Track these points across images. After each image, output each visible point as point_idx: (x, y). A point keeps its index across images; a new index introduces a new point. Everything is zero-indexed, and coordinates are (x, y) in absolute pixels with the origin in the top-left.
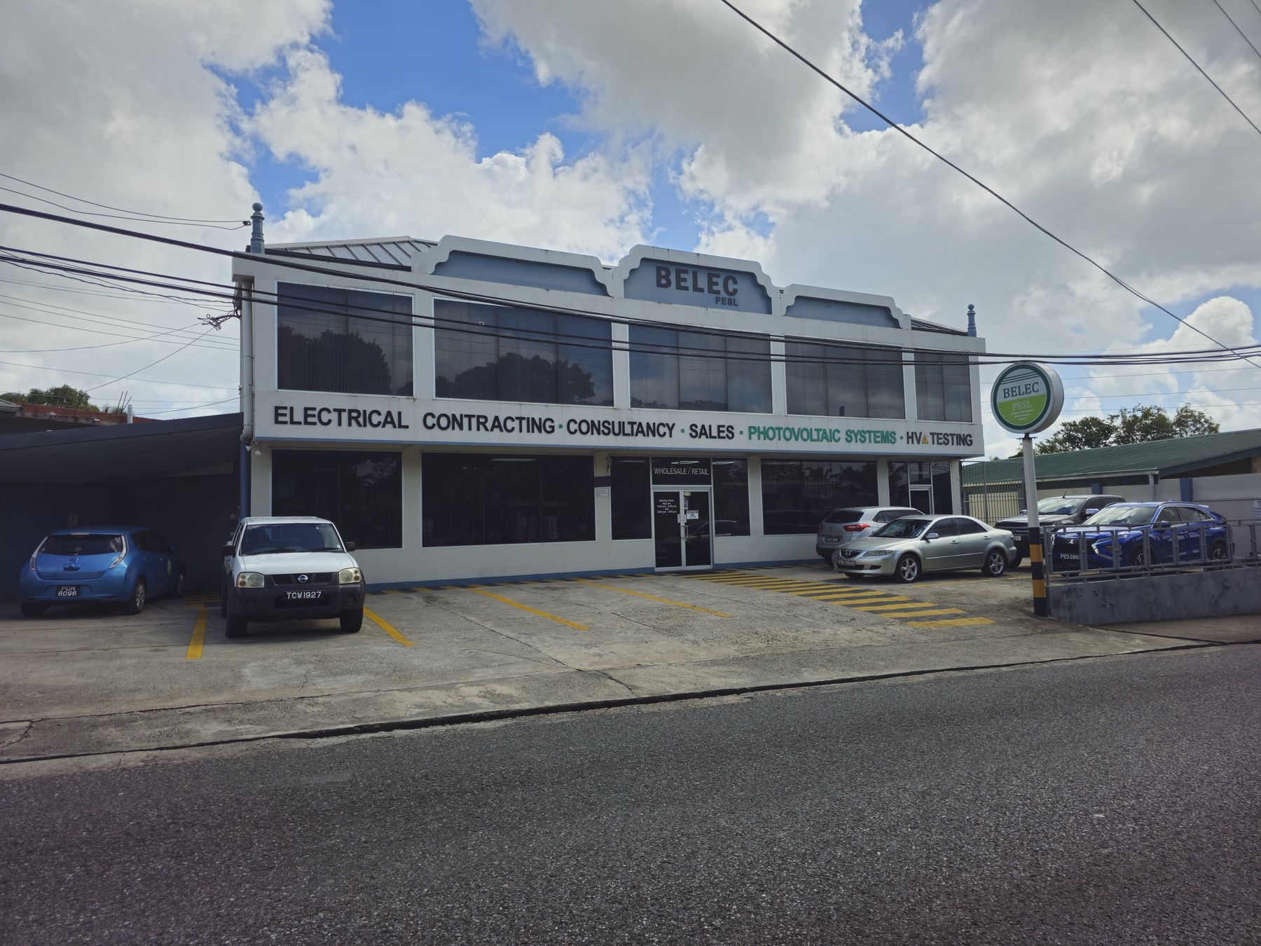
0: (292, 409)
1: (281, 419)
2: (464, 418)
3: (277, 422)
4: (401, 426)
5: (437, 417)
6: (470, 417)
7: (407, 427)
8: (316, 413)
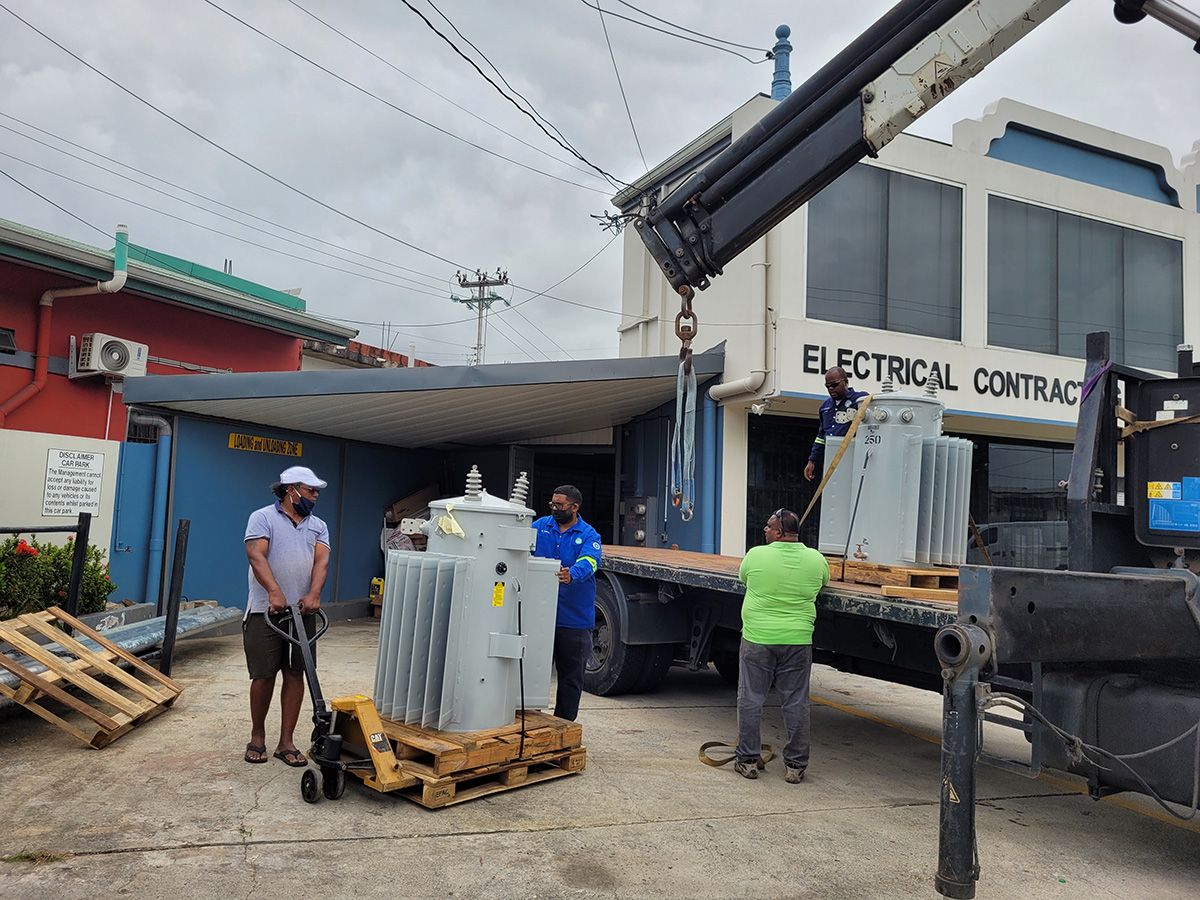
0: (824, 349)
1: (811, 365)
2: (1020, 379)
3: (807, 370)
4: (950, 388)
5: (990, 374)
6: (1027, 378)
7: (955, 388)
8: (851, 358)
